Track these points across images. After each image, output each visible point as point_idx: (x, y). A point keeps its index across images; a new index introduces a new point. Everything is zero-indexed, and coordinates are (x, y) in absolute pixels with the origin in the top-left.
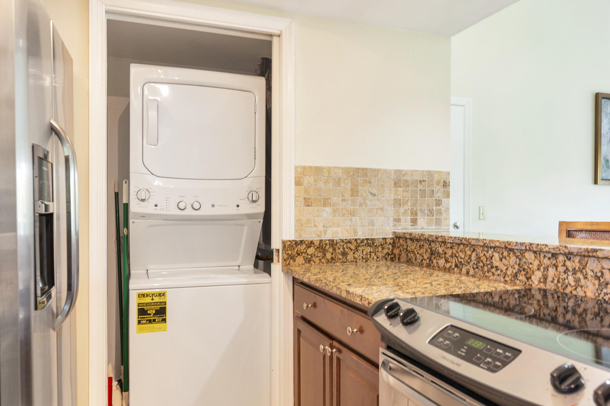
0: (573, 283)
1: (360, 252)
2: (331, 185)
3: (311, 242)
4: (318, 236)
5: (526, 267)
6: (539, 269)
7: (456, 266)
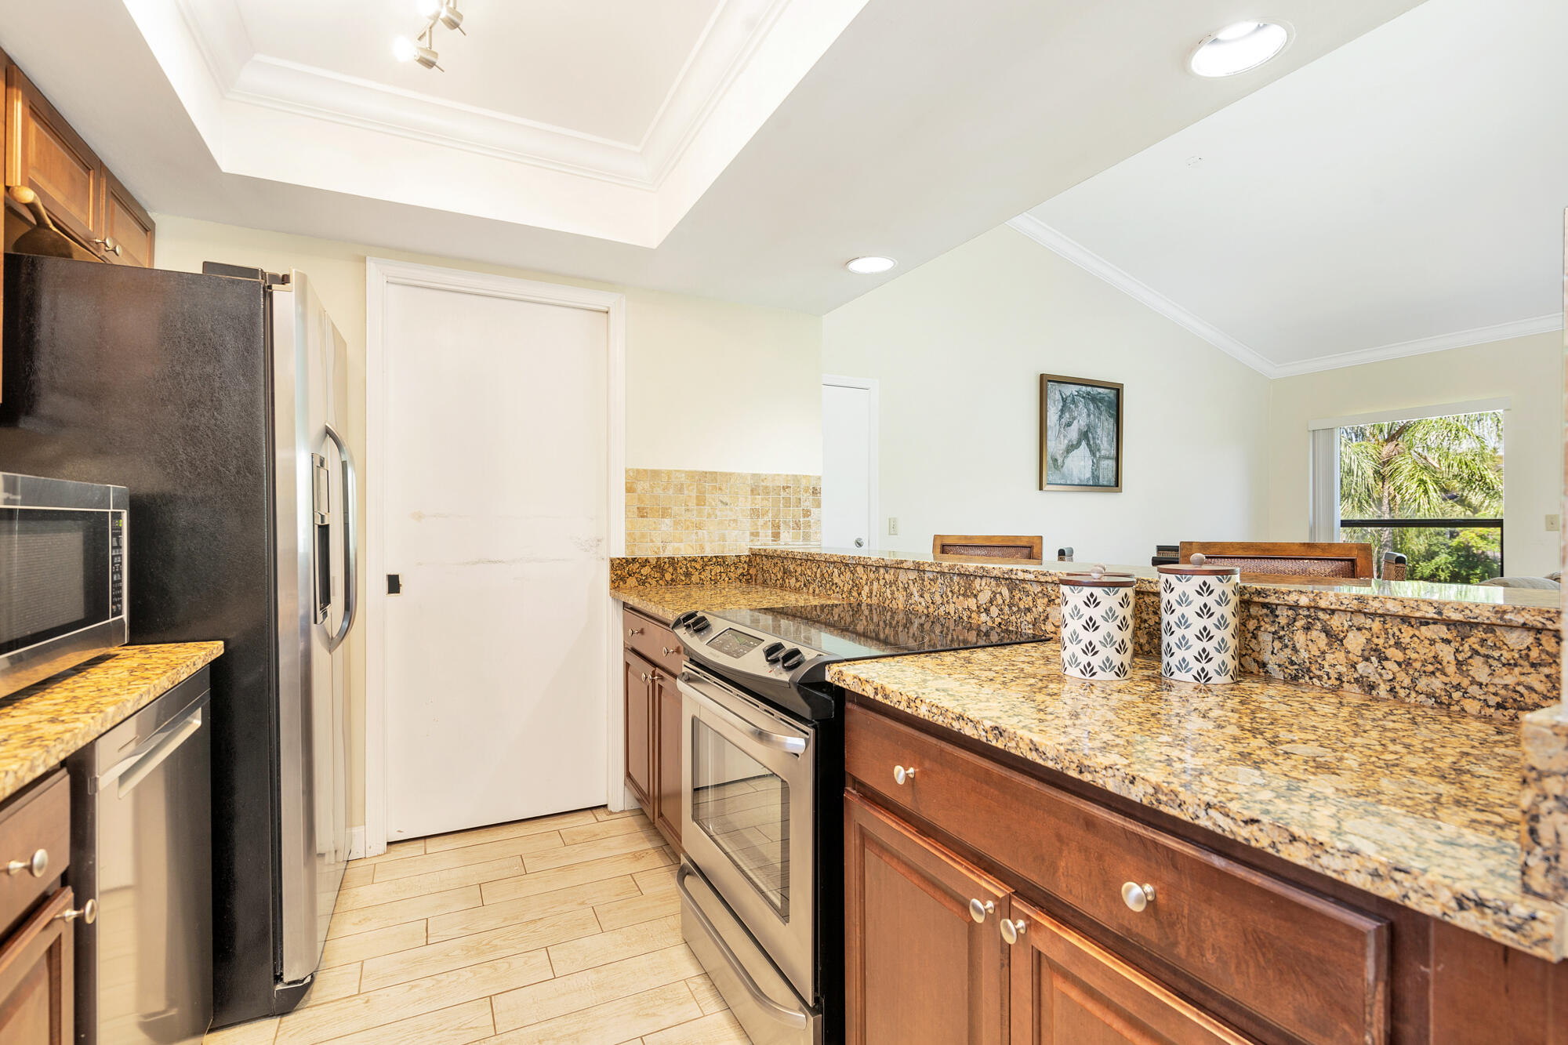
0: (890, 597)
1: (708, 572)
2: (671, 491)
3: (646, 560)
4: (656, 552)
5: (858, 582)
6: (867, 584)
7: (805, 585)
